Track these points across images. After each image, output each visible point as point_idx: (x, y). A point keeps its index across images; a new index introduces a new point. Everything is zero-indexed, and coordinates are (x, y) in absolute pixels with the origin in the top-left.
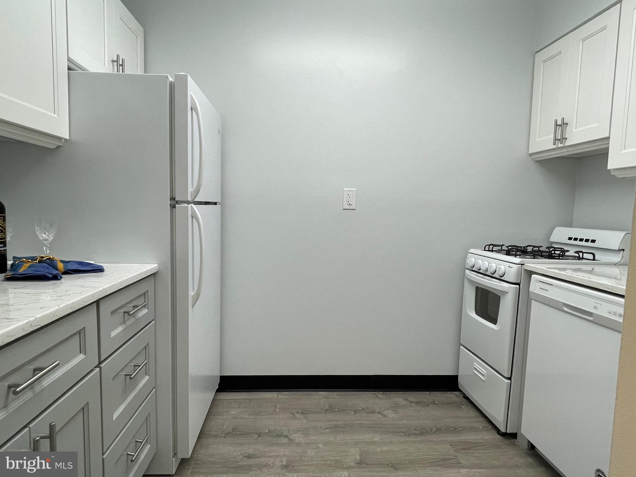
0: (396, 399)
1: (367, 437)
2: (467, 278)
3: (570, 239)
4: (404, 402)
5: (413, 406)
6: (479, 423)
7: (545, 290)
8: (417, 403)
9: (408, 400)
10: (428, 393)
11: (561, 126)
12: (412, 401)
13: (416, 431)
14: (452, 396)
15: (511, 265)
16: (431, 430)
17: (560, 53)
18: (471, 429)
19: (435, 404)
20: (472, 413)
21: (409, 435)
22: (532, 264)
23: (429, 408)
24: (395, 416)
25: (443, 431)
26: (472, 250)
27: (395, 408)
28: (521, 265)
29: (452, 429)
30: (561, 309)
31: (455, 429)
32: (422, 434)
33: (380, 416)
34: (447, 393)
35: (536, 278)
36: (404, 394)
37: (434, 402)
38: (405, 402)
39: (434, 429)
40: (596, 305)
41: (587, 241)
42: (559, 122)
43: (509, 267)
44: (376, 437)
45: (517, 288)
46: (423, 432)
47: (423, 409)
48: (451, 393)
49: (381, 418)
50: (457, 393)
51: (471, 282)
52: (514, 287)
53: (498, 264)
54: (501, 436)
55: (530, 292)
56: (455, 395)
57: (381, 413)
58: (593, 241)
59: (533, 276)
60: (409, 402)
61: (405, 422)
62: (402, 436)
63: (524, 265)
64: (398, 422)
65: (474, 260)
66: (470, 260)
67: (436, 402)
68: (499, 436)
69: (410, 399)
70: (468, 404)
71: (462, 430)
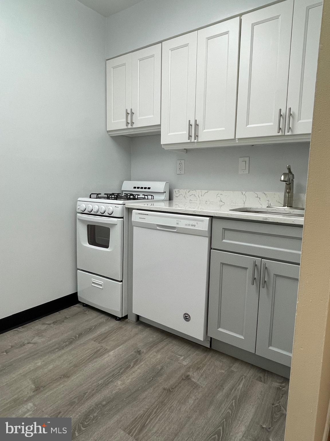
0: (37, 327)
1: (30, 366)
2: (79, 219)
3: (135, 188)
4: (43, 327)
5: (53, 326)
6: (102, 318)
7: (144, 218)
8: (54, 323)
9: (46, 324)
10: (57, 313)
11: (130, 114)
12: (50, 323)
13: (66, 343)
14: (75, 309)
15: (117, 206)
16: (76, 337)
17: (124, 64)
18: (100, 325)
19: (67, 318)
20: (95, 314)
21: (63, 348)
22: (130, 204)
23: (65, 323)
24: (43, 340)
25: (84, 334)
26: (80, 199)
27: (39, 334)
28: (123, 205)
29: (89, 330)
30: (155, 228)
31: (90, 329)
32: (71, 343)
33: (30, 345)
34: (71, 308)
35: (135, 212)
36: (40, 320)
37: (66, 317)
38: (45, 326)
39: (77, 336)
40: (178, 222)
41: (145, 188)
42: (129, 111)
43: (115, 207)
44: (38, 362)
45: (122, 220)
46: (71, 341)
47: (61, 325)
48: (73, 307)
49: (33, 346)
50: (77, 305)
51: (83, 221)
52: (120, 220)
53: (106, 206)
54: (118, 321)
55: (132, 222)
56: (76, 307)
57: (30, 343)
58: (149, 188)
59: (133, 211)
60: (47, 325)
61: (54, 341)
62: (57, 351)
63: (125, 204)
64: (49, 343)
65: (84, 206)
66: (82, 206)
67: (67, 317)
68: (117, 322)
69: (47, 323)
70: (89, 309)
71: (95, 327)
